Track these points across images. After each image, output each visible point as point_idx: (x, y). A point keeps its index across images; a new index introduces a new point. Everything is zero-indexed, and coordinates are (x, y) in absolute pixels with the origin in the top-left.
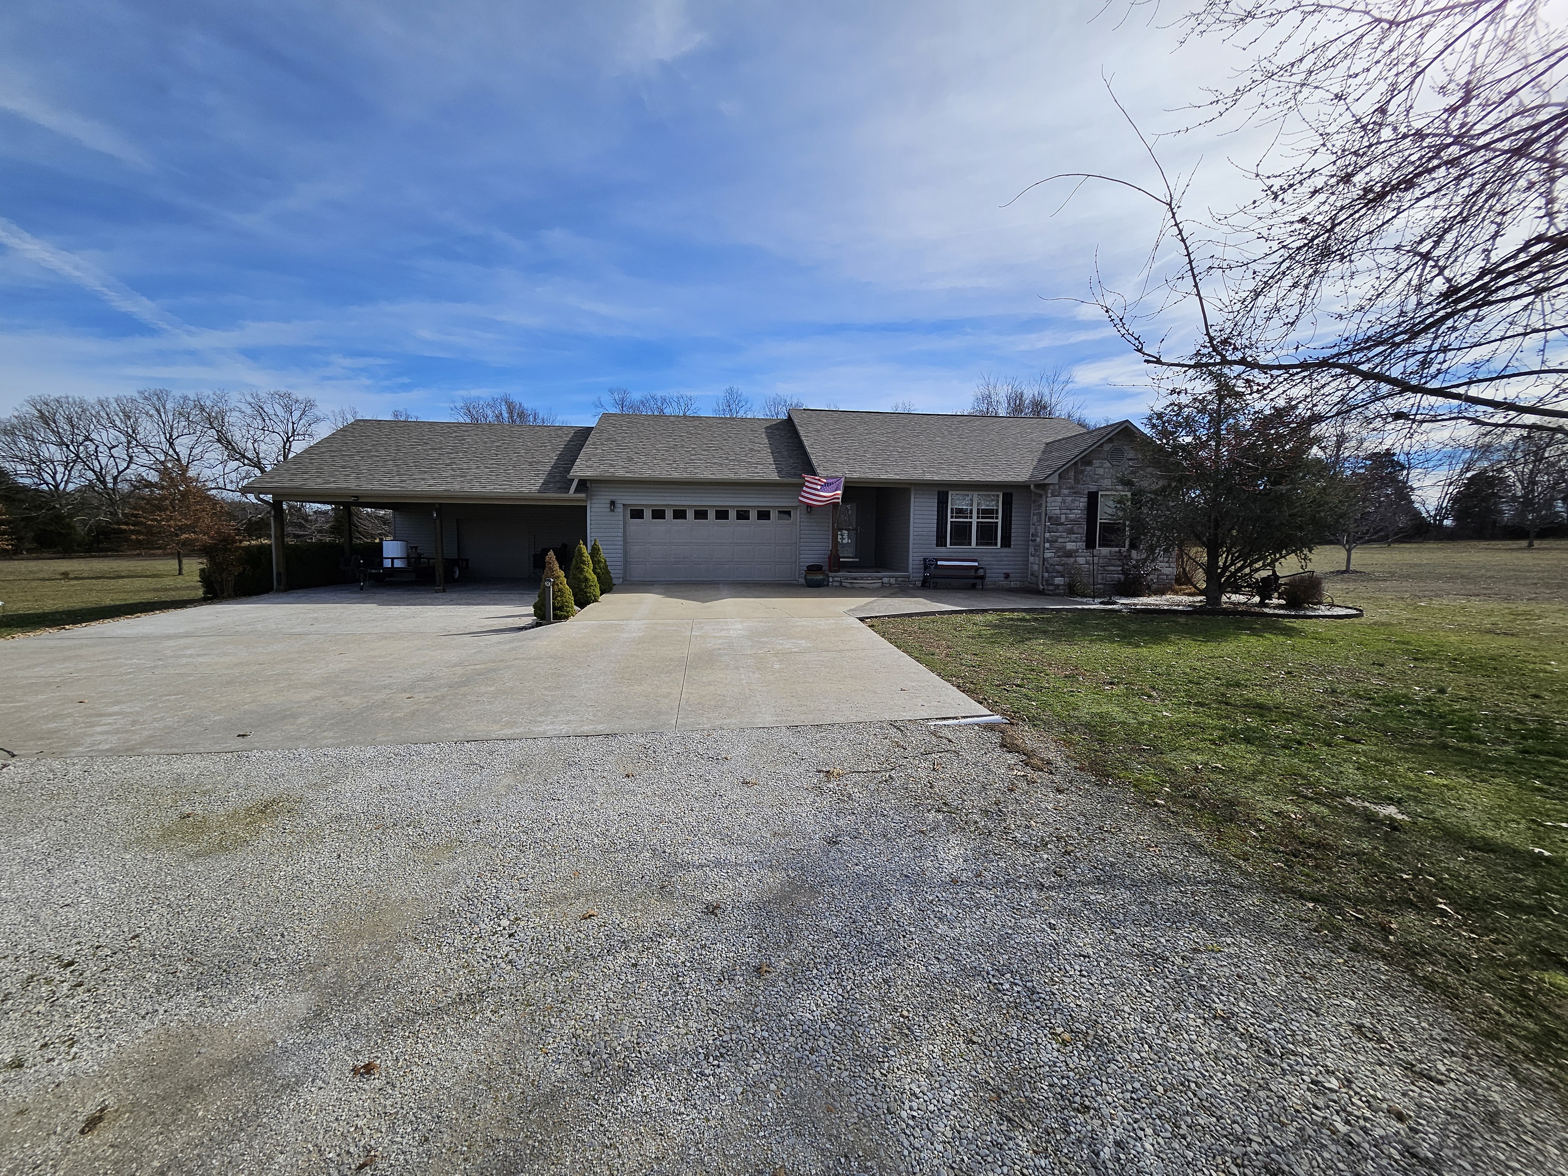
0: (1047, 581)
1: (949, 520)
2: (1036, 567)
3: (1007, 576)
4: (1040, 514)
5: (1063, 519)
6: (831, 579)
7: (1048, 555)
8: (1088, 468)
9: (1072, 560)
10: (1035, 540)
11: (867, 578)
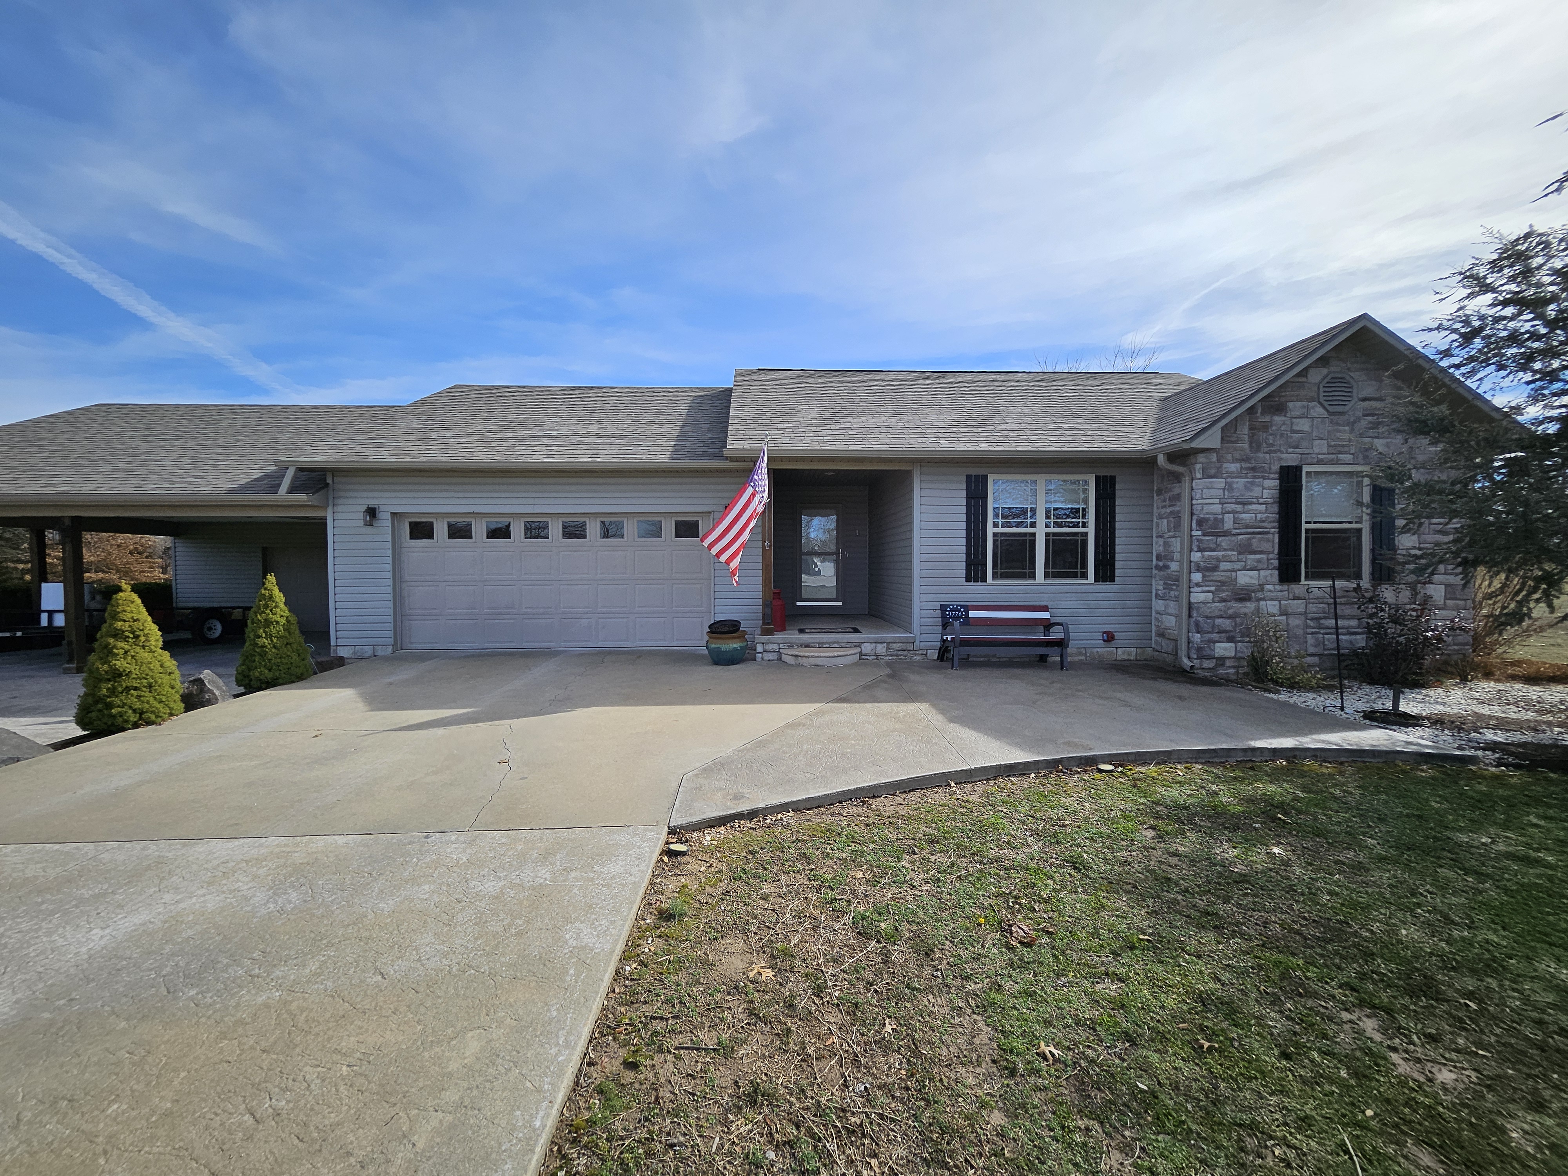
0: (1199, 649)
1: (990, 530)
2: (1170, 622)
3: (1109, 637)
4: (1177, 516)
5: (1228, 524)
6: (759, 648)
7: (1199, 596)
8: (1278, 419)
9: (1250, 606)
10: (1166, 567)
11: (830, 645)
